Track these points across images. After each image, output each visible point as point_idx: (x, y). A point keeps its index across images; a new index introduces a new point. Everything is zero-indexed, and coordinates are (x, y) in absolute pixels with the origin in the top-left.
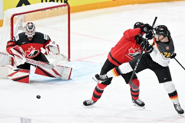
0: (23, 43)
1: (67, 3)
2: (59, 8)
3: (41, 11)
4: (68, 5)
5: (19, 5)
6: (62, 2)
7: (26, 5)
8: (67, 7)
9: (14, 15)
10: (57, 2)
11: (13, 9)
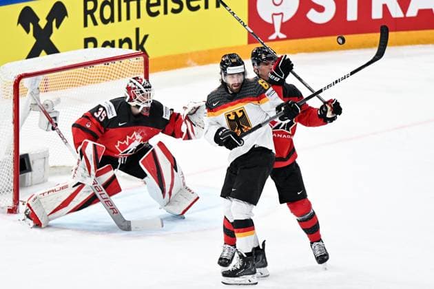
0: (120, 125)
1: (143, 50)
2: (125, 61)
3: (82, 69)
4: (145, 54)
5: (34, 54)
6: (130, 47)
7: (48, 53)
8: (142, 59)
9: (21, 77)
10: (120, 46)
11: (19, 62)
